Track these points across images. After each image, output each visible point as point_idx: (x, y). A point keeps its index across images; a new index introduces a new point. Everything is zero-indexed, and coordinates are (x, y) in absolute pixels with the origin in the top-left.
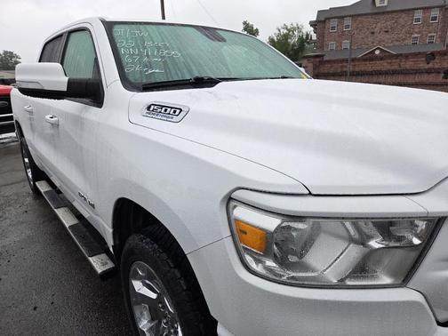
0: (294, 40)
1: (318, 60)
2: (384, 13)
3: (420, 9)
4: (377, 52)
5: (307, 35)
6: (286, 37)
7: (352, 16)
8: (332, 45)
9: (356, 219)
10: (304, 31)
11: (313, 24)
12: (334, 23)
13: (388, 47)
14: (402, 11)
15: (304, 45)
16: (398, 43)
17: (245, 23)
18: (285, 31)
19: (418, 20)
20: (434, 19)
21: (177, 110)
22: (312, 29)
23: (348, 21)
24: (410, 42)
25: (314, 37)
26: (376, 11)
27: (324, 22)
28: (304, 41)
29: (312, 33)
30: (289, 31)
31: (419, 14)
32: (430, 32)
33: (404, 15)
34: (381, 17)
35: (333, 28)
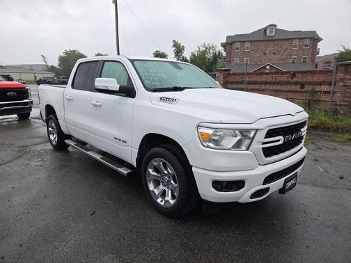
0: (209, 56)
1: (226, 72)
2: (272, 40)
3: (297, 38)
4: (268, 67)
5: (219, 52)
6: (204, 53)
7: (251, 41)
8: (237, 60)
9: (234, 129)
10: (217, 50)
11: (223, 45)
12: (238, 45)
13: (275, 64)
14: (285, 40)
15: (217, 60)
16: (282, 62)
17: (174, 41)
18: (204, 49)
19: (295, 46)
20: (306, 46)
21: (174, 100)
22: (223, 48)
23: (248, 45)
24: (290, 61)
25: (224, 54)
26: (267, 39)
27: (231, 44)
28: (217, 57)
29: (223, 51)
30: (206, 48)
31: (296, 42)
32: (304, 55)
33: (286, 42)
34: (271, 43)
35: (238, 49)
